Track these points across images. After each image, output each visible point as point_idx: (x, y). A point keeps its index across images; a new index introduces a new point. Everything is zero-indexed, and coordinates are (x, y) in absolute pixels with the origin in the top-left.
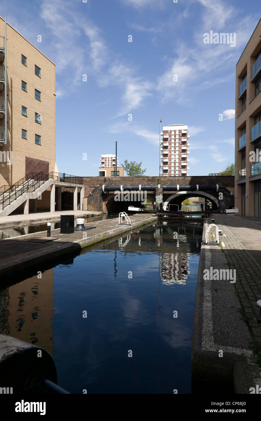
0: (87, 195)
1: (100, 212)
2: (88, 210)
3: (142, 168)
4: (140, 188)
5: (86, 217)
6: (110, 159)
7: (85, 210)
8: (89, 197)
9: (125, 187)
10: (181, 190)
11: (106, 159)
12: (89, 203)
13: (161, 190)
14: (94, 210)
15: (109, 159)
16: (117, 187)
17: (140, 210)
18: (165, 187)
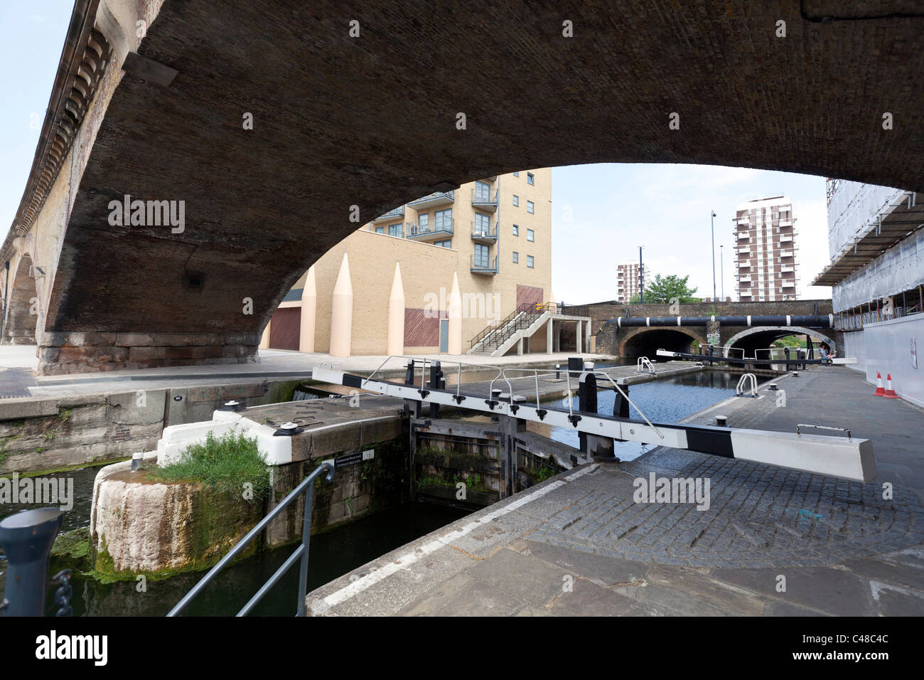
0: (596, 332)
1: (615, 357)
2: (596, 353)
3: (689, 286)
4: (679, 323)
5: (596, 362)
6: (633, 268)
7: (593, 353)
8: (599, 335)
9: (653, 319)
10: (755, 324)
11: (626, 267)
12: (598, 343)
13: (717, 325)
14: (606, 353)
15: (631, 267)
16: (640, 319)
17: (677, 355)
18: (724, 318)
